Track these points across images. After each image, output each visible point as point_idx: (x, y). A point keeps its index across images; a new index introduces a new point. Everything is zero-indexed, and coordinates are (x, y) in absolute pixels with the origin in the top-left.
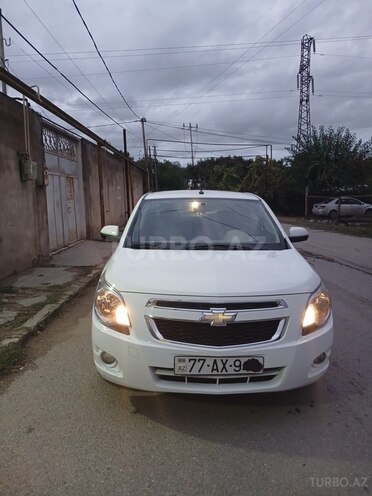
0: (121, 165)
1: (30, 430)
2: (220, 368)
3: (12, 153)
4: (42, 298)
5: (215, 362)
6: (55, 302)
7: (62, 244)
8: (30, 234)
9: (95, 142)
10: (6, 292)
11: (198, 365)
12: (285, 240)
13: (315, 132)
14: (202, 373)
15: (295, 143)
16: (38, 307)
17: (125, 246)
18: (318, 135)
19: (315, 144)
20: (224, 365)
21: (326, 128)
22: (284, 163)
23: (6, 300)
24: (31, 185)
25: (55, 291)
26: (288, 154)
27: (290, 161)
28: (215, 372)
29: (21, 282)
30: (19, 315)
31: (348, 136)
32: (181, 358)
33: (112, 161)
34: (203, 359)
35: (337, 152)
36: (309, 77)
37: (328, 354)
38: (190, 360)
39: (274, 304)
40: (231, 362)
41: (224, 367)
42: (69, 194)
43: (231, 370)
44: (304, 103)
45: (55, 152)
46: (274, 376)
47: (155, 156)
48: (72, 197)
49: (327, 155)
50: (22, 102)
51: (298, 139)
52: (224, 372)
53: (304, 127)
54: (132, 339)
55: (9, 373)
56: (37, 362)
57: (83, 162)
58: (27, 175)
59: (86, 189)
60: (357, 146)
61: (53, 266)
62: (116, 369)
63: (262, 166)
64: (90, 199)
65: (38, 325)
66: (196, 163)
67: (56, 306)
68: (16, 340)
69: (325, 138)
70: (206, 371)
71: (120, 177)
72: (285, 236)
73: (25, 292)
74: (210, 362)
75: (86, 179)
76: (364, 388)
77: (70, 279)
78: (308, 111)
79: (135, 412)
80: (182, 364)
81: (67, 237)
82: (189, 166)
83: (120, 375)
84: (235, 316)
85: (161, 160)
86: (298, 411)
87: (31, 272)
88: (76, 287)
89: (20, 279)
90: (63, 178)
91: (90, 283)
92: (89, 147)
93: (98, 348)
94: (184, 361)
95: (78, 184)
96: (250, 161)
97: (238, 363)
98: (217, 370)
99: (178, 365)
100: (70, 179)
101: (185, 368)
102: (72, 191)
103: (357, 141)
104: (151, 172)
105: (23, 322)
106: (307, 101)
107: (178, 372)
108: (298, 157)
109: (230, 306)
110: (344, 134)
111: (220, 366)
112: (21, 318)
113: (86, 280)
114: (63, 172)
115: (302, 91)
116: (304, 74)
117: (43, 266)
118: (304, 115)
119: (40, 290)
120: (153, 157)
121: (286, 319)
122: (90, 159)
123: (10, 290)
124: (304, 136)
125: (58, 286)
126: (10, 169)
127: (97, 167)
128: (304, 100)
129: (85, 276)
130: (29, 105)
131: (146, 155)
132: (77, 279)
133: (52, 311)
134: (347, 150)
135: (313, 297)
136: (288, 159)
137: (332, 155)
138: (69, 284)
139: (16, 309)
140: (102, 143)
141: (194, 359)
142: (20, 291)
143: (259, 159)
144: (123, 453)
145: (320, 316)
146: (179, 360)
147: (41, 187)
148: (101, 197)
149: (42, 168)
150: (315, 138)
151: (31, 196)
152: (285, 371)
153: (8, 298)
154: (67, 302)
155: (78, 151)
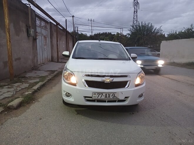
0: (65, 33)
1: (41, 119)
2: (108, 97)
3: (24, 25)
4: (38, 80)
5: (106, 95)
6: (43, 81)
7: (42, 63)
8: (31, 57)
9: (55, 24)
10: (23, 78)
11: (100, 95)
12: (129, 58)
13: (139, 24)
14: (101, 98)
15: (132, 28)
16: (36, 83)
17: (73, 58)
18: (140, 25)
19: (139, 28)
20: (109, 95)
21: (143, 23)
22: (127, 35)
23: (24, 81)
24: (31, 38)
25: (42, 78)
26: (129, 32)
27: (130, 35)
28: (106, 98)
29: (28, 75)
30: (30, 85)
31: (151, 26)
32: (95, 93)
33: (61, 32)
34: (102, 93)
35: (147, 32)
36: (138, 3)
37: (144, 94)
38: (98, 94)
39: (126, 76)
40: (111, 94)
41: (109, 96)
42: (45, 43)
43: (111, 97)
44: (135, 13)
45: (40, 26)
46: (126, 100)
47: (77, 31)
48: (46, 45)
49: (144, 33)
50: (28, 5)
51: (133, 26)
52: (109, 98)
53: (135, 22)
54: (77, 87)
55: (29, 103)
56: (39, 100)
57: (50, 31)
58: (30, 34)
59: (51, 42)
60: (155, 30)
61: (40, 70)
62: (71, 98)
63: (119, 37)
64: (53, 46)
65: (38, 88)
66: (93, 35)
67: (44, 83)
68: (31, 93)
69: (143, 26)
70: (103, 97)
71: (64, 38)
72: (129, 56)
73: (30, 78)
74: (104, 94)
75: (51, 38)
76: (155, 108)
77: (47, 74)
78: (137, 16)
79: (77, 114)
80: (95, 95)
81: (44, 60)
82: (90, 36)
83: (73, 100)
84: (113, 80)
85: (80, 33)
86: (133, 113)
87: (31, 72)
88: (50, 77)
89: (27, 74)
90: (43, 37)
91: (55, 76)
92: (53, 25)
93: (64, 91)
94: (96, 94)
95: (48, 40)
96: (114, 35)
97: (113, 95)
98: (107, 97)
99: (94, 95)
100: (45, 37)
101: (95, 97)
102: (46, 42)
103: (155, 28)
104: (76, 37)
105: (32, 88)
106: (137, 12)
107: (93, 98)
108: (132, 33)
109: (111, 76)
110: (150, 25)
111: (108, 96)
112: (31, 86)
113: (53, 75)
114: (43, 35)
115: (135, 8)
116: (136, 1)
117: (35, 70)
118: (135, 17)
119: (36, 78)
120: (76, 31)
121: (130, 81)
122: (53, 30)
123: (24, 77)
124: (135, 25)
125: (43, 76)
126: (23, 31)
127: (56, 33)
128: (136, 12)
129: (53, 73)
130: (31, 7)
131: (74, 30)
132: (50, 74)
133: (42, 84)
134: (151, 31)
135: (139, 75)
136: (129, 34)
137: (145, 33)
138: (47, 76)
139: (28, 83)
140: (58, 24)
141: (99, 93)
142: (29, 78)
143: (118, 34)
144: (74, 125)
145: (141, 81)
146: (94, 94)
147: (35, 39)
148: (57, 45)
149: (36, 32)
150: (139, 26)
151: (31, 43)
152: (129, 98)
153: (24, 80)
154: (48, 82)
155: (48, 27)
